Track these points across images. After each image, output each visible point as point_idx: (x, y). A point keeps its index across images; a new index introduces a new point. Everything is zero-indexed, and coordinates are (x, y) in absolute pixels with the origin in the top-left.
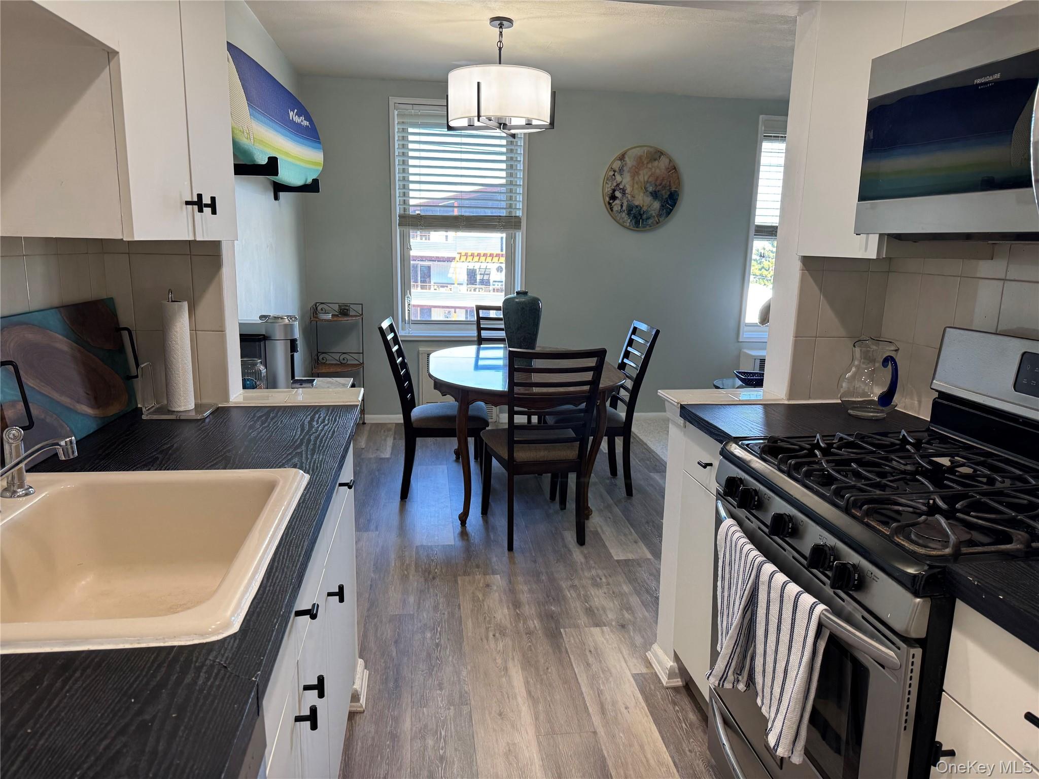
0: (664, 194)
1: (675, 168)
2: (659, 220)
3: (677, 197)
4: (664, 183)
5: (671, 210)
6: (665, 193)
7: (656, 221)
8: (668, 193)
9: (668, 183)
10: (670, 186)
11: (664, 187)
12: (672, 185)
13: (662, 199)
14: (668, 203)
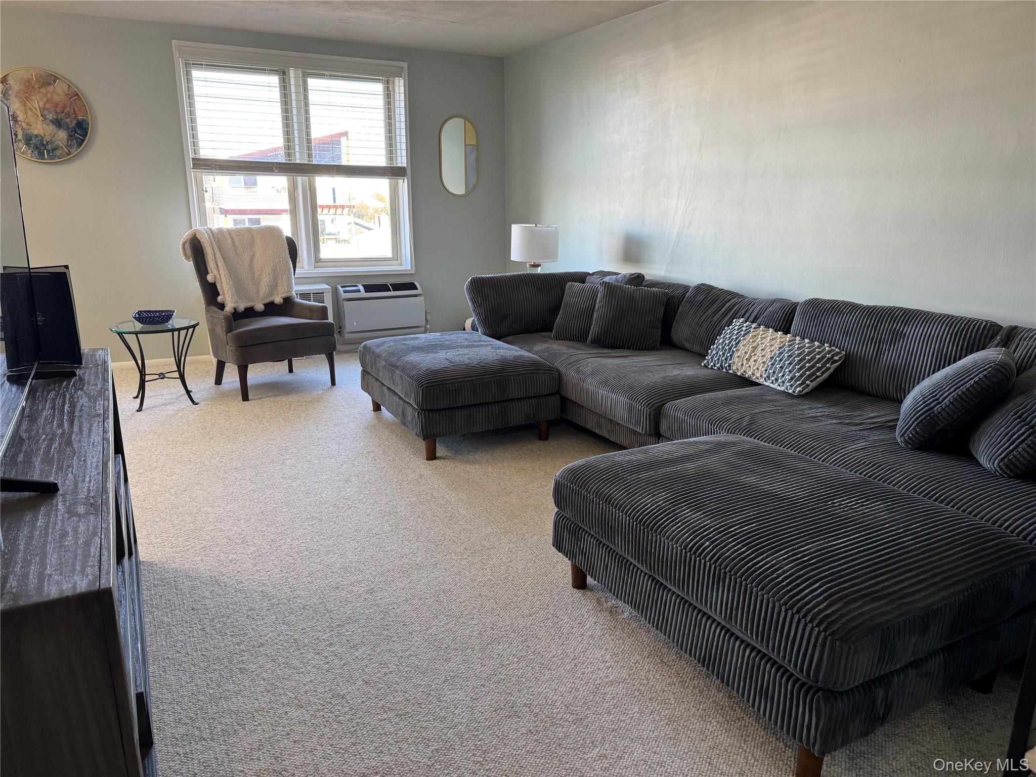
0: (69, 123)
1: (77, 95)
2: (69, 151)
3: (87, 126)
4: (66, 110)
5: (83, 141)
6: (71, 121)
7: (66, 152)
8: (75, 122)
9: (72, 111)
10: (75, 114)
11: (68, 115)
12: (77, 112)
13: (68, 128)
14: (78, 133)
